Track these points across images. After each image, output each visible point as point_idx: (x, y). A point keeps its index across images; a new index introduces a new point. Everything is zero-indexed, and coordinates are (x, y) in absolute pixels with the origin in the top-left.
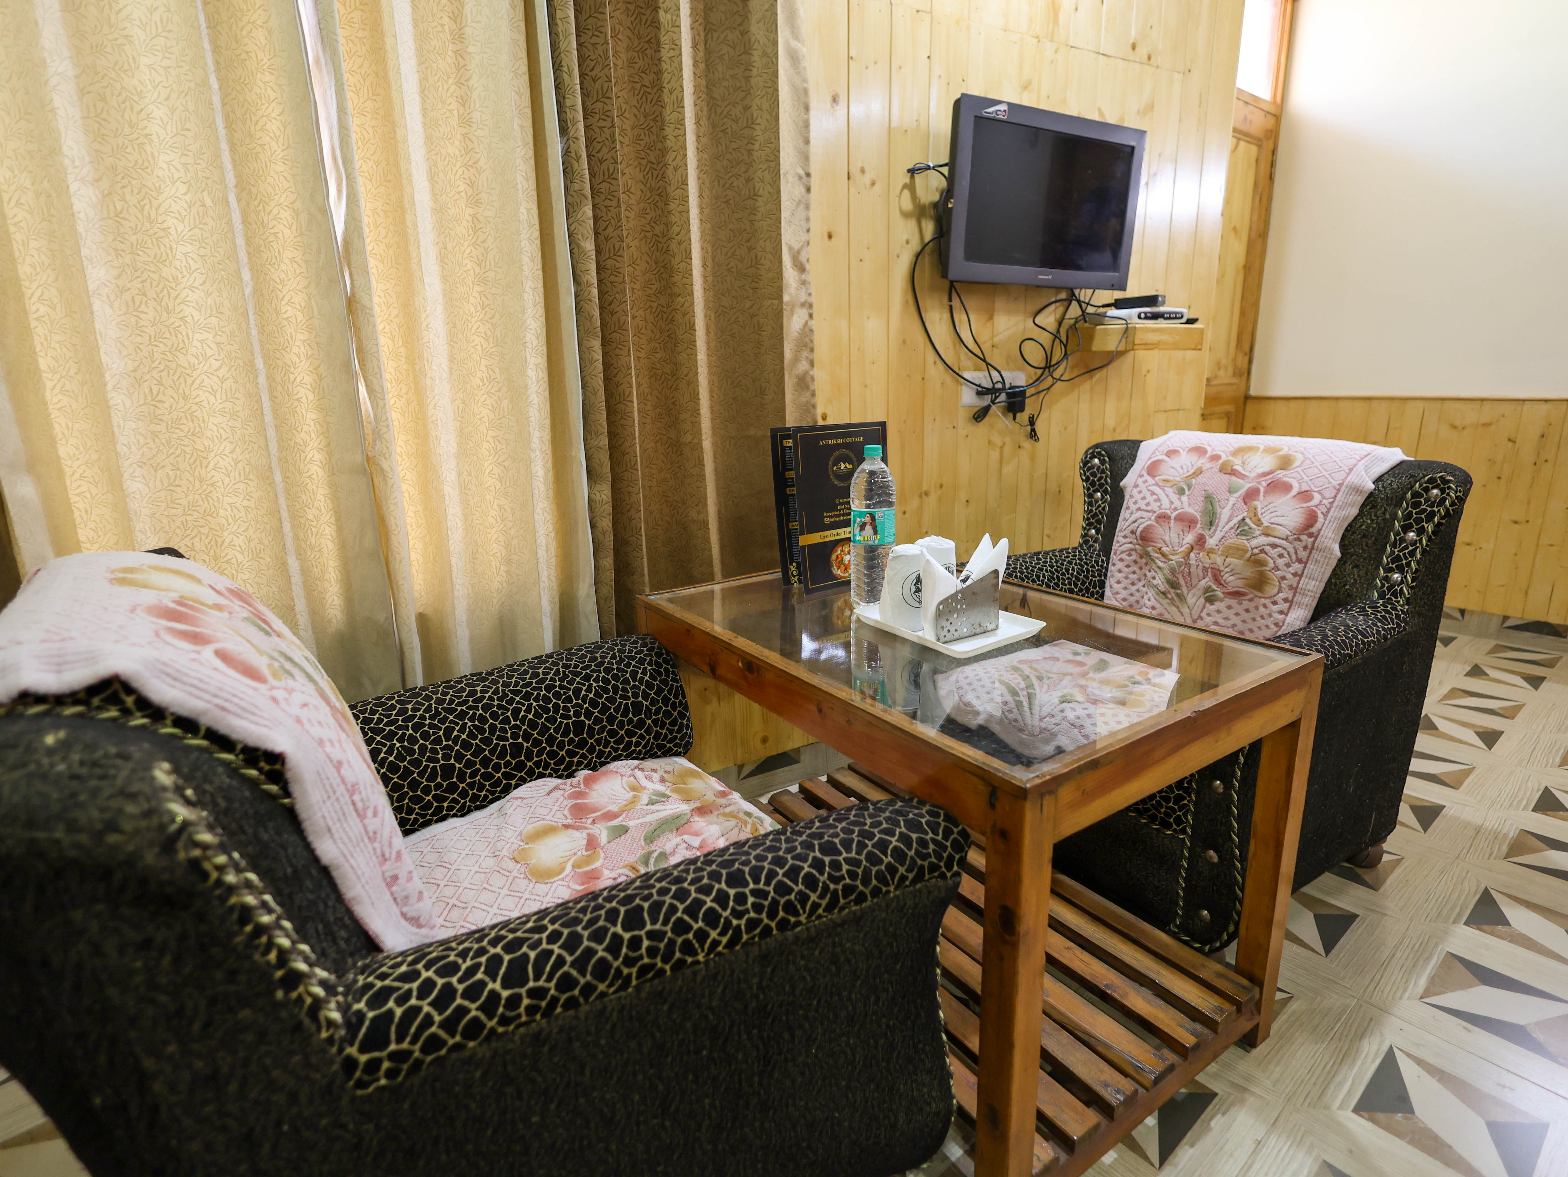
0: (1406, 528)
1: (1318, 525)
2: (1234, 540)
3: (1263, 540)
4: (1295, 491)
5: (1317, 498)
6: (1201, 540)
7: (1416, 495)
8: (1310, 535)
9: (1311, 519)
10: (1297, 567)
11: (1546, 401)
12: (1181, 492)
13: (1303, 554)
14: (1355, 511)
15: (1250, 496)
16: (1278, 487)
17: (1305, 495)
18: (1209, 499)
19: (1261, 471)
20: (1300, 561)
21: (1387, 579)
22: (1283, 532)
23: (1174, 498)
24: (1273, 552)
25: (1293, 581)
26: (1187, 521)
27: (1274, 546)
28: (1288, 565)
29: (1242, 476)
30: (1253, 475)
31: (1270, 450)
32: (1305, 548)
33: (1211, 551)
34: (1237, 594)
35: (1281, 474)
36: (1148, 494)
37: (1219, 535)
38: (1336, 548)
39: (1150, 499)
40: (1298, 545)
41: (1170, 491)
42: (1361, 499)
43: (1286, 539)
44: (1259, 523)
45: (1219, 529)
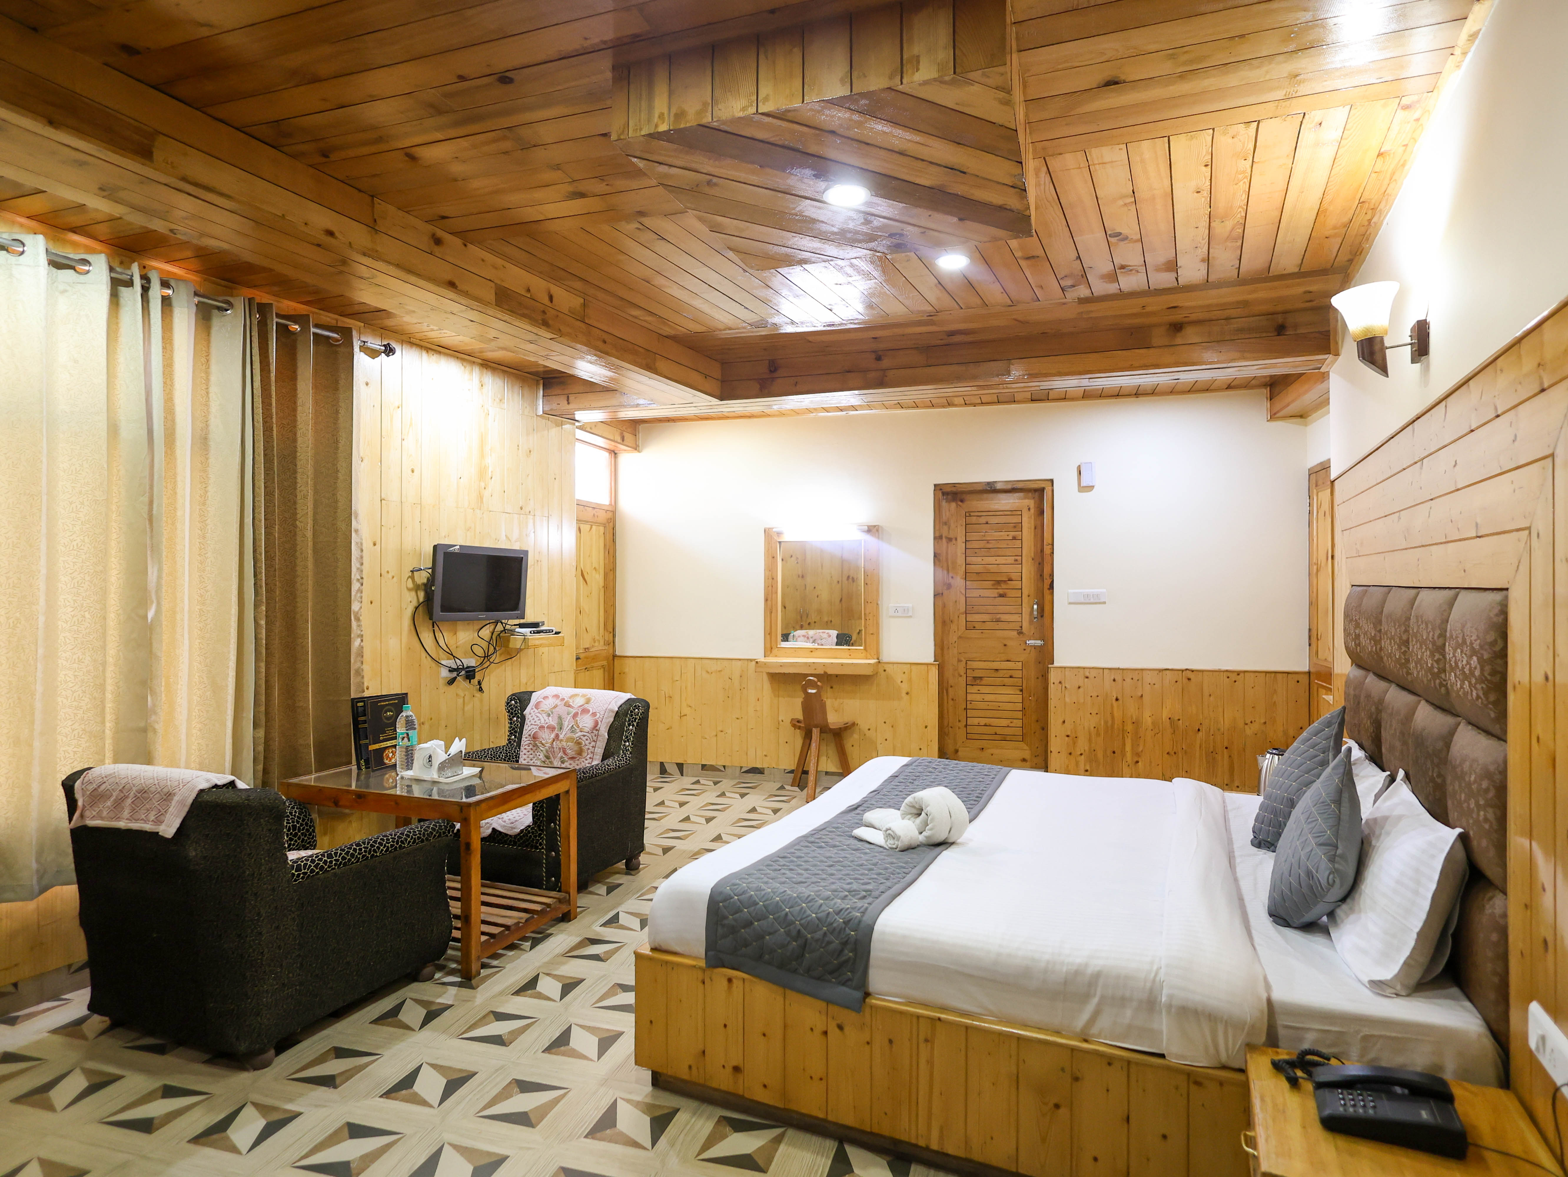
0: (629, 725)
1: (599, 726)
2: (570, 735)
3: (580, 734)
4: (591, 713)
5: (598, 714)
6: (557, 736)
7: (632, 712)
8: (597, 730)
9: (596, 724)
10: (593, 743)
11: (740, 660)
12: (549, 715)
13: (595, 738)
14: (612, 719)
15: (575, 715)
16: (585, 711)
17: (594, 714)
18: (560, 718)
19: (579, 705)
20: (594, 741)
21: (624, 745)
22: (587, 729)
23: (546, 718)
24: (584, 738)
25: (592, 749)
26: (551, 728)
27: (584, 736)
28: (590, 743)
29: (572, 707)
30: (576, 707)
31: (584, 696)
32: (595, 736)
33: (561, 740)
34: (572, 758)
35: (586, 706)
36: (535, 717)
37: (564, 733)
38: (606, 734)
39: (536, 719)
40: (593, 734)
41: (544, 715)
42: (614, 715)
43: (588, 733)
44: (578, 727)
45: (564, 730)
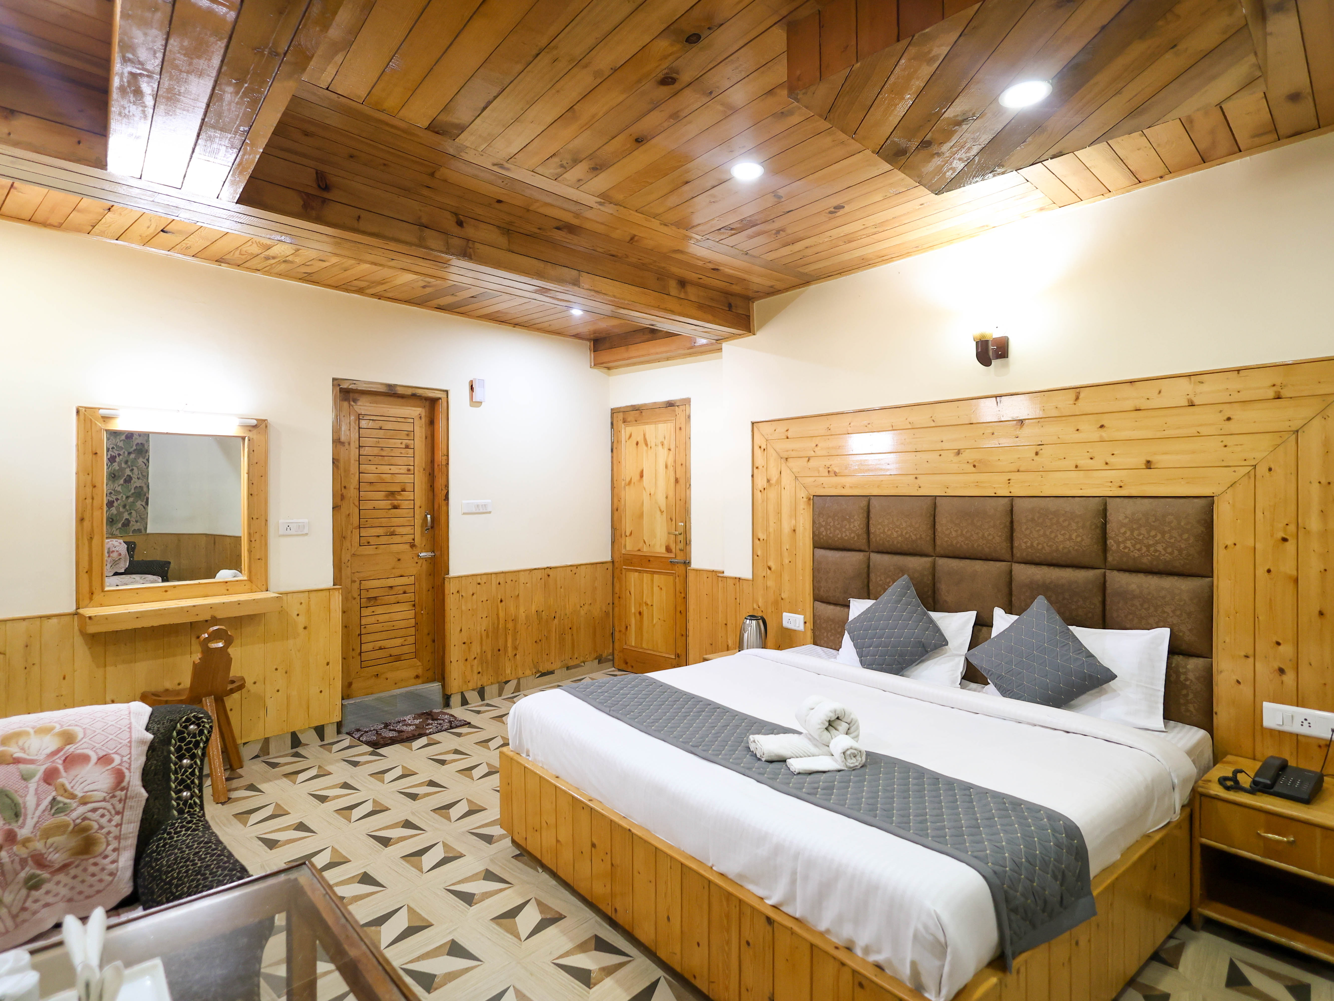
0: (181, 758)
1: (127, 779)
2: (50, 821)
3: (82, 810)
4: (94, 758)
7: (179, 733)
8: (122, 789)
9: (120, 776)
10: (117, 819)
13: (119, 807)
14: (143, 759)
15: (50, 776)
16: (73, 761)
17: (105, 760)
18: (5, 793)
19: (49, 751)
20: (118, 813)
21: (179, 798)
22: (100, 795)
24: (95, 816)
25: (115, 831)
27: (94, 810)
28: (110, 821)
29: (32, 762)
30: (42, 757)
31: (43, 731)
32: (120, 801)
33: (26, 841)
34: (64, 867)
35: (70, 749)
37: (30, 823)
38: (143, 791)
40: (115, 801)
42: (145, 748)
43: (104, 800)
44: (73, 796)
45: (29, 816)
